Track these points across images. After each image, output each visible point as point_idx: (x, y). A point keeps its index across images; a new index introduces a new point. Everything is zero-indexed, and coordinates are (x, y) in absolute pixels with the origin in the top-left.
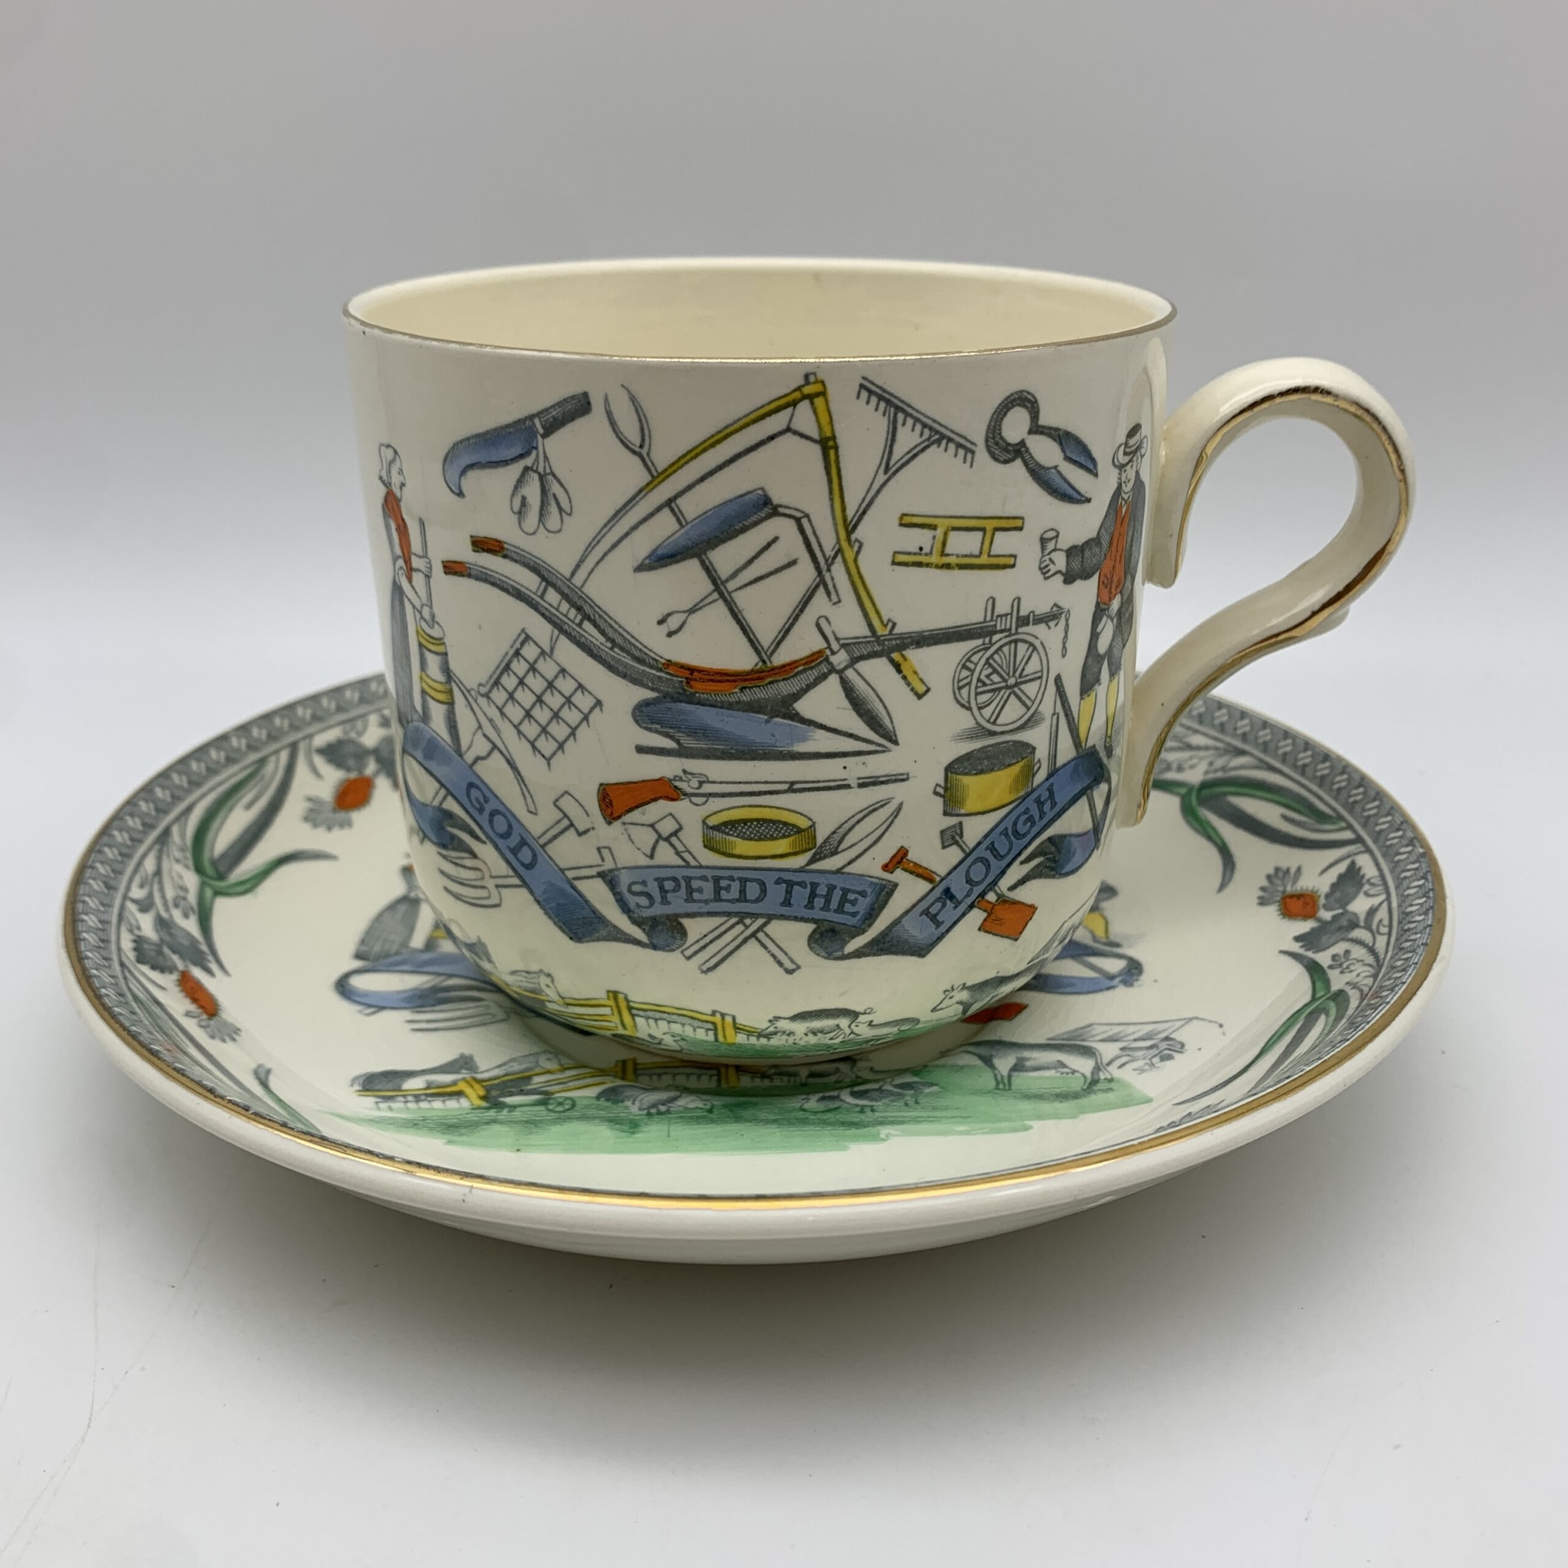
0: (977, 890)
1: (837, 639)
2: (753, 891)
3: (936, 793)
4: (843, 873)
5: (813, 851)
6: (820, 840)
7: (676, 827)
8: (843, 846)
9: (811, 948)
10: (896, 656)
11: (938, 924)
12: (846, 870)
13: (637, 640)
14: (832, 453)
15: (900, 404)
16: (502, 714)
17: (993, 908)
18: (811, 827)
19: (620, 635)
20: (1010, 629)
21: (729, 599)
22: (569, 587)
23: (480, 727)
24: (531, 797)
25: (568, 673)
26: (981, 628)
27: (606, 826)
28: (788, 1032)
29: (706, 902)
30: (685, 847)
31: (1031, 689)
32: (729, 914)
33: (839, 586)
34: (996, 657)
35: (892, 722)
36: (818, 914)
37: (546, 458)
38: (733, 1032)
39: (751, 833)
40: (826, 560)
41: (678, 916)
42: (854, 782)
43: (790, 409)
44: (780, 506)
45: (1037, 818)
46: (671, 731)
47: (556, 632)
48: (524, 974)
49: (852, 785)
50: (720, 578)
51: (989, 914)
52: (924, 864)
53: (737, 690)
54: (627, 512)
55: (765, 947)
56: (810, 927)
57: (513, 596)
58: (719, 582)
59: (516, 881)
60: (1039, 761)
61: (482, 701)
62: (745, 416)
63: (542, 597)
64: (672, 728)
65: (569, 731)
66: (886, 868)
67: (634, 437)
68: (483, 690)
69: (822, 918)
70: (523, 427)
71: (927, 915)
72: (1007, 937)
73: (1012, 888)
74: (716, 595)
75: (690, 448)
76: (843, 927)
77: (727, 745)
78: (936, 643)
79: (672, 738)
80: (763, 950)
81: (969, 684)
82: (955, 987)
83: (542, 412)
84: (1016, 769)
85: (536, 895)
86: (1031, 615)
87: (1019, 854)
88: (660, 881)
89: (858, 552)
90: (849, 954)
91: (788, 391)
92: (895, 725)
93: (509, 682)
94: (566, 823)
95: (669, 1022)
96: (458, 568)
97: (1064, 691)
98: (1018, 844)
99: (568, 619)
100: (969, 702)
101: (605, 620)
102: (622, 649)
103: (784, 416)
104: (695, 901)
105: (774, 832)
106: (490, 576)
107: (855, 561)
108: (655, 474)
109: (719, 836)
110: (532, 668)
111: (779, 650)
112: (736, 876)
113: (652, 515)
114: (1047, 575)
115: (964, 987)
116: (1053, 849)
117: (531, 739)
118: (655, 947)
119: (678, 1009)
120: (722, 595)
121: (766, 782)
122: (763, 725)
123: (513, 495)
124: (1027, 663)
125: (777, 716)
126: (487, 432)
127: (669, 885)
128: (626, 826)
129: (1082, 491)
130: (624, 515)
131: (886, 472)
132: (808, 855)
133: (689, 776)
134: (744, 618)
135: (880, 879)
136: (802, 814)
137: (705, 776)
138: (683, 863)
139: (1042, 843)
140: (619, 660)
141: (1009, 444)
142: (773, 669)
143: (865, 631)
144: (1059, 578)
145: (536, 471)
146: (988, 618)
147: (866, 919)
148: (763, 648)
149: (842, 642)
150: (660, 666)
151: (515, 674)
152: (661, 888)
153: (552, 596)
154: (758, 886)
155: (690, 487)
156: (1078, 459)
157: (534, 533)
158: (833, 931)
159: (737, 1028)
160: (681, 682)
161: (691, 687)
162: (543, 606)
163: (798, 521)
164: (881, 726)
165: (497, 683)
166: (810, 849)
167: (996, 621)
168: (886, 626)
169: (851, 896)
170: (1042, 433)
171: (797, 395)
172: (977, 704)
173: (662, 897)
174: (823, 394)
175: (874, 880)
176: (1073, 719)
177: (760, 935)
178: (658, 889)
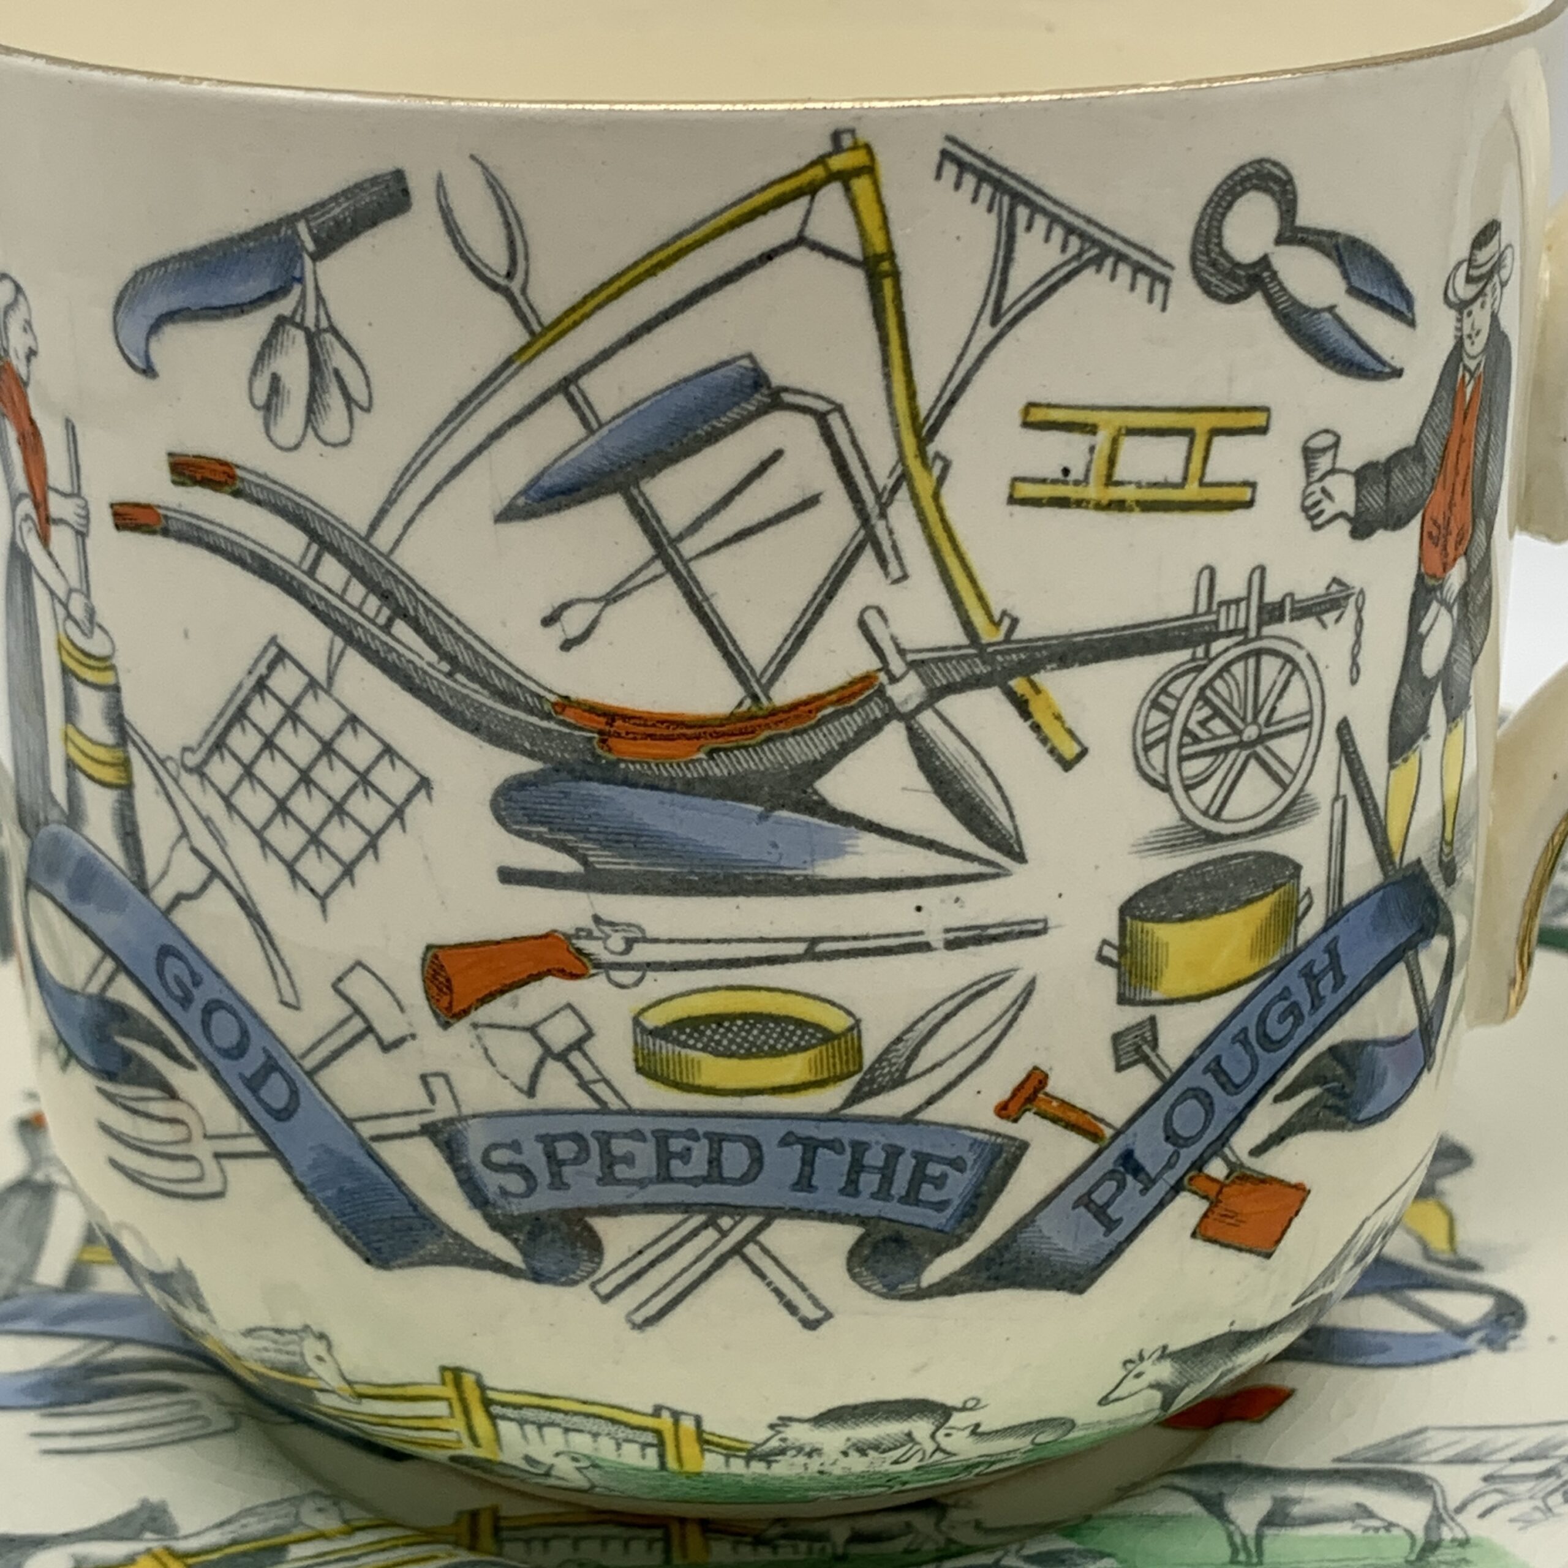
0: (1189, 1155)
1: (902, 652)
2: (735, 1158)
3: (1102, 959)
4: (917, 1123)
5: (856, 1078)
6: (869, 1056)
7: (580, 1031)
9: (854, 1277)
10: (1018, 684)
11: (1110, 1225)
12: (929, 1114)
13: (500, 657)
14: (888, 284)
15: (1021, 188)
16: (231, 807)
17: (1220, 1192)
18: (851, 1029)
19: (469, 647)
20: (1246, 629)
21: (684, 573)
22: (365, 553)
23: (185, 834)
24: (288, 974)
25: (362, 724)
26: (1189, 627)
27: (440, 1030)
28: (807, 1449)
29: (641, 1183)
30: (599, 1072)
31: (1289, 748)
32: (688, 1209)
33: (902, 546)
34: (1219, 684)
35: (1012, 816)
36: (871, 1207)
37: (320, 300)
38: (696, 1449)
39: (732, 1041)
40: (878, 496)
42: (936, 938)
43: (804, 201)
44: (786, 390)
45: (1306, 1008)
46: (570, 837)
47: (339, 643)
48: (272, 1334)
49: (934, 944)
50: (666, 533)
51: (1214, 1204)
52: (1080, 1103)
53: (702, 755)
54: (481, 404)
55: (762, 1276)
57: (254, 572)
58: (665, 541)
59: (255, 1144)
60: (1308, 892)
61: (190, 782)
62: (715, 215)
63: (311, 572)
64: (569, 831)
65: (364, 839)
66: (1003, 1110)
67: (495, 257)
68: (192, 760)
70: (275, 238)
71: (1087, 1206)
72: (1250, 1251)
73: (1258, 1151)
74: (658, 567)
75: (604, 277)
77: (682, 866)
78: (1097, 659)
79: (571, 851)
80: (756, 1280)
81: (1166, 738)
82: (1146, 1355)
83: (312, 209)
84: (1262, 909)
85: (297, 1173)
86: (1288, 601)
87: (1272, 1081)
88: (548, 1141)
89: (941, 480)
90: (931, 1286)
91: (803, 163)
92: (1018, 821)
93: (244, 742)
94: (357, 1025)
95: (567, 1430)
96: (142, 517)
97: (1355, 752)
98: (1269, 1061)
99: (364, 615)
100: (1166, 776)
101: (436, 616)
102: (472, 675)
103: (794, 212)
104: (619, 1182)
105: (777, 1041)
106: (207, 532)
107: (936, 496)
108: (537, 328)
109: (667, 1049)
110: (292, 715)
111: (786, 674)
112: (701, 1131)
113: (530, 409)
114: (1318, 522)
115: (1164, 1354)
116: (1340, 1071)
117: (289, 855)
118: (537, 1277)
119: (585, 1403)
120: (670, 567)
121: (762, 940)
122: (754, 825)
123: (254, 372)
124: (1280, 696)
125: (783, 807)
126: (203, 250)
127: (566, 1150)
128: (480, 1030)
129: (1386, 357)
130: (475, 410)
131: (994, 322)
132: (845, 1088)
133: (607, 929)
134: (714, 611)
136: (833, 1004)
137: (639, 928)
138: (594, 1105)
139: (1318, 1058)
140: (467, 696)
141: (1238, 265)
142: (774, 712)
143: (958, 636)
144: (1342, 527)
145: (300, 326)
146: (1203, 607)
147: (964, 1215)
148: (752, 671)
149: (910, 657)
150: (547, 707)
151: (255, 726)
152: (551, 1156)
153: (332, 572)
154: (745, 1150)
155: (605, 355)
156: (1374, 292)
157: (297, 447)
158: (898, 1240)
159: (704, 1441)
160: (590, 739)
161: (610, 750)
162: (312, 592)
163: (821, 418)
164: (990, 824)
165: (219, 745)
166: (850, 1075)
167: (1218, 612)
168: (997, 624)
169: (934, 1170)
170: (1303, 242)
171: (818, 172)
172: (1182, 779)
173: (552, 1175)
174: (869, 170)
175: (980, 1136)
176: (1376, 807)
177: (751, 1250)
178: (543, 1159)
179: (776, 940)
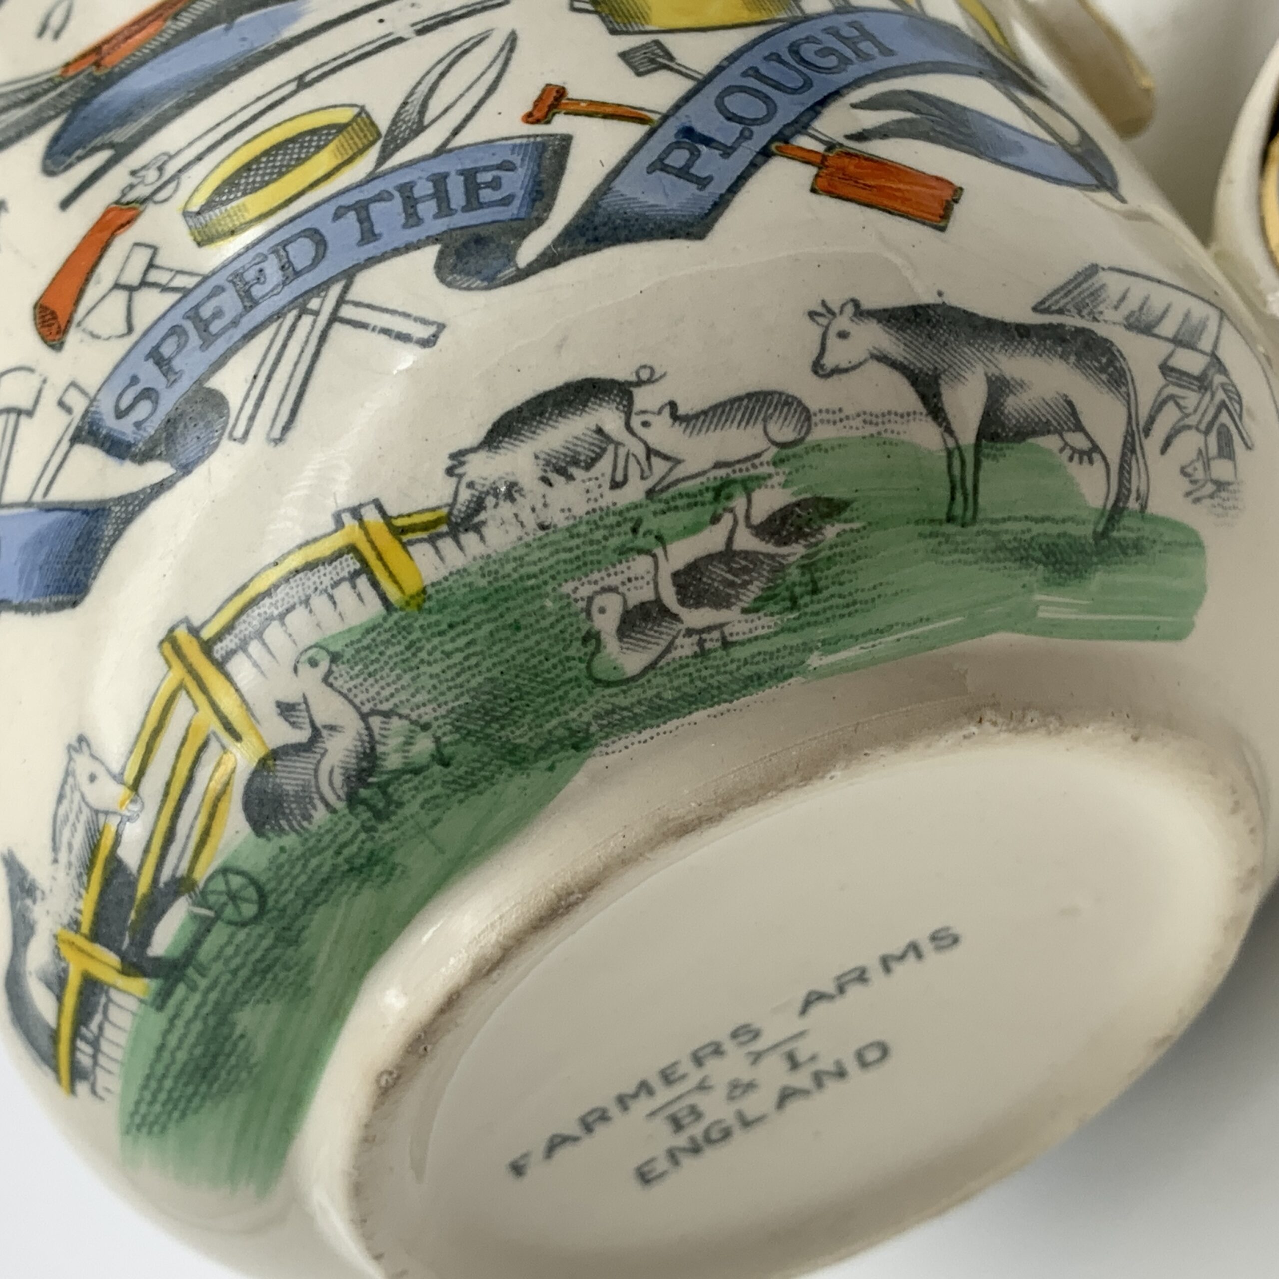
4: (451, 151)
8: (429, 116)
9: (449, 285)
29: (235, 323)
30: (172, 270)
32: (279, 315)
41: (200, 381)
55: (363, 326)
56: (431, 252)
69: (444, 228)
76: (491, 228)
80: (361, 332)
104: (217, 336)
112: (265, 251)
118: (186, 469)
121: (259, 99)
135: (528, 137)
136: (335, 107)
147: (534, 201)
158: (479, 241)
166: (372, 143)
169: (484, 177)
175: (518, 141)
177: (347, 312)
179: (270, 93)
